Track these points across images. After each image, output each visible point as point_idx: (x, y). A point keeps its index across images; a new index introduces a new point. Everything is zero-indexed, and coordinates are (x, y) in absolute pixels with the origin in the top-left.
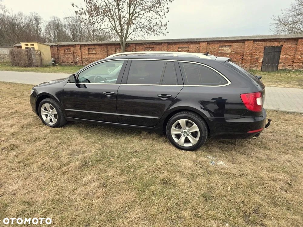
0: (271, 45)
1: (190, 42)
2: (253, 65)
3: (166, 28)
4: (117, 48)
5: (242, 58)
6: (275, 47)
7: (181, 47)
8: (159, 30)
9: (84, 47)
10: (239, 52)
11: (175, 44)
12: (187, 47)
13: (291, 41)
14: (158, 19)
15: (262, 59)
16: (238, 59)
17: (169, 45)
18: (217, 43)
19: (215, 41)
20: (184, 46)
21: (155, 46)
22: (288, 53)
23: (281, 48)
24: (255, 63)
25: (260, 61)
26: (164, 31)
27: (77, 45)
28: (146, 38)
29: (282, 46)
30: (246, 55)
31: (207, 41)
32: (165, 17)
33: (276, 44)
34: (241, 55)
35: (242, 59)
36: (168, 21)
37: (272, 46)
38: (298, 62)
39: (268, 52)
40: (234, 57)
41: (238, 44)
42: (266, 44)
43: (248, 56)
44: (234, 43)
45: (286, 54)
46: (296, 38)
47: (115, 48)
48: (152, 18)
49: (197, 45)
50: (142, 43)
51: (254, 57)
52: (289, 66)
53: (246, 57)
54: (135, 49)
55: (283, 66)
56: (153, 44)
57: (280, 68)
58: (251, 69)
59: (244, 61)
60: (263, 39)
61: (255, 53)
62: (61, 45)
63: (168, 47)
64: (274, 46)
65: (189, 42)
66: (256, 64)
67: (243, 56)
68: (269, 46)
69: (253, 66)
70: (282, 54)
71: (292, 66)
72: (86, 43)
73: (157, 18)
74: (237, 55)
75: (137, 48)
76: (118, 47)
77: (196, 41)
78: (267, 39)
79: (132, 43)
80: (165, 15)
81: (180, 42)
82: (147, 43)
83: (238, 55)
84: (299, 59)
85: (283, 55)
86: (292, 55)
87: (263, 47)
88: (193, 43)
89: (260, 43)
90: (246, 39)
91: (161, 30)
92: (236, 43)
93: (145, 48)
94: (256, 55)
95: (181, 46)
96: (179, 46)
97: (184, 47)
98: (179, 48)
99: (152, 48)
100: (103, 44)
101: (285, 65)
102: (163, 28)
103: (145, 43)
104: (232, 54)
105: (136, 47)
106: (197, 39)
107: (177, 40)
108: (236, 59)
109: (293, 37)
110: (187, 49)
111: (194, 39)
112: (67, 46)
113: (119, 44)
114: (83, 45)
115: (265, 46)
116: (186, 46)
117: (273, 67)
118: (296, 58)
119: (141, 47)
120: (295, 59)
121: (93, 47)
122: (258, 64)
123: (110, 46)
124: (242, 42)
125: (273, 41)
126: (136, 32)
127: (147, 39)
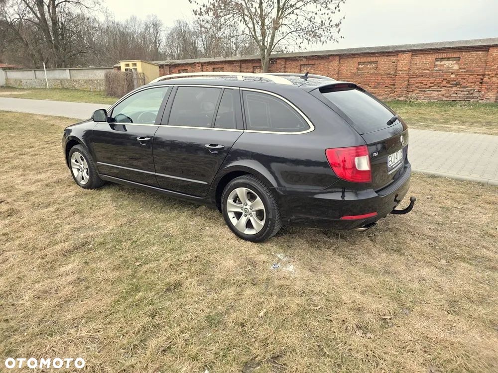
1: (380, 52)
3: (339, 30)
4: (257, 67)
5: (482, 81)
7: (364, 63)
8: (326, 34)
9: (207, 66)
10: (475, 69)
11: (353, 58)
12: (373, 62)
14: (328, 14)
16: (472, 83)
17: (342, 60)
18: (432, 53)
19: (428, 49)
20: (369, 59)
21: (317, 62)
26: (336, 36)
27: (198, 63)
28: (303, 48)
30: (489, 75)
31: (412, 51)
32: (339, 11)
34: (478, 75)
35: (481, 83)
36: (344, 18)
40: (465, 79)
41: (474, 54)
43: (493, 77)
44: (465, 52)
47: (253, 67)
48: (316, 14)
49: (393, 59)
50: (295, 57)
53: (489, 79)
54: (285, 67)
56: (313, 59)
59: (484, 86)
62: (175, 65)
63: (340, 62)
65: (377, 53)
67: (482, 77)
72: (210, 61)
73: (326, 13)
75: (287, 66)
76: (258, 65)
77: (391, 50)
79: (279, 59)
80: (338, 7)
81: (362, 53)
82: (305, 57)
83: (472, 75)
88: (386, 54)
90: (491, 44)
91: (331, 33)
92: (469, 51)
93: (301, 65)
95: (364, 60)
96: (359, 60)
97: (369, 62)
98: (359, 65)
99: (313, 64)
100: (234, 61)
102: (334, 30)
103: (300, 57)
104: (462, 73)
105: (285, 64)
106: (393, 47)
107: (357, 49)
108: (469, 83)
110: (374, 65)
111: (389, 47)
112: (183, 65)
113: (258, 61)
114: (205, 63)
116: (373, 59)
119: (294, 64)
121: (220, 66)
123: (246, 63)
124: (483, 51)
126: (287, 39)
127: (305, 51)
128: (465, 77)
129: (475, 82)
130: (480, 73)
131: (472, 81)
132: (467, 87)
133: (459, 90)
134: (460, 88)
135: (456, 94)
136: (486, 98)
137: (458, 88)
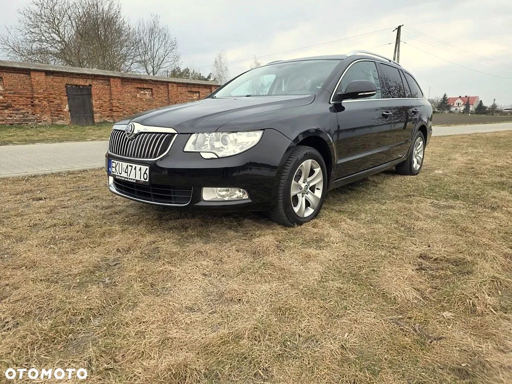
0: (75, 83)
2: (55, 116)
5: (32, 104)
6: (81, 87)
10: (22, 91)
13: (101, 80)
15: (67, 106)
16: (23, 105)
22: (102, 98)
23: (91, 89)
24: (58, 114)
25: (65, 110)
29: (90, 85)
30: (38, 98)
33: (81, 82)
34: (27, 98)
35: (32, 106)
37: (76, 85)
38: (118, 112)
39: (74, 95)
40: (15, 101)
41: (15, 75)
42: (66, 80)
43: (42, 100)
44: (6, 72)
45: (99, 98)
46: (107, 76)
51: (53, 102)
52: (107, 116)
53: (40, 102)
55: (101, 117)
57: (97, 120)
58: (54, 123)
59: (38, 109)
60: (61, 72)
61: (52, 94)
64: (79, 86)
66: (60, 114)
67: (31, 100)
68: (72, 85)
69: (56, 118)
70: (94, 98)
71: (112, 116)
74: (20, 97)
78: (67, 73)
83: (22, 97)
84: (118, 107)
85: (96, 101)
86: (107, 100)
87: (63, 85)
89: (58, 79)
90: (32, 68)
92: (10, 72)
94: (55, 98)
101: (102, 115)
104: (10, 95)
108: (20, 105)
109: (102, 74)
115: (66, 84)
117: (86, 119)
118: (114, 105)
120: (113, 107)
122: (63, 114)
124: (24, 74)
125: (76, 78)
128: (15, 99)
129: (27, 105)
130: (29, 96)
131: (23, 104)
132: (20, 110)
133: (13, 113)
134: (13, 110)
135: (11, 117)
136: (44, 121)
137: (10, 110)
